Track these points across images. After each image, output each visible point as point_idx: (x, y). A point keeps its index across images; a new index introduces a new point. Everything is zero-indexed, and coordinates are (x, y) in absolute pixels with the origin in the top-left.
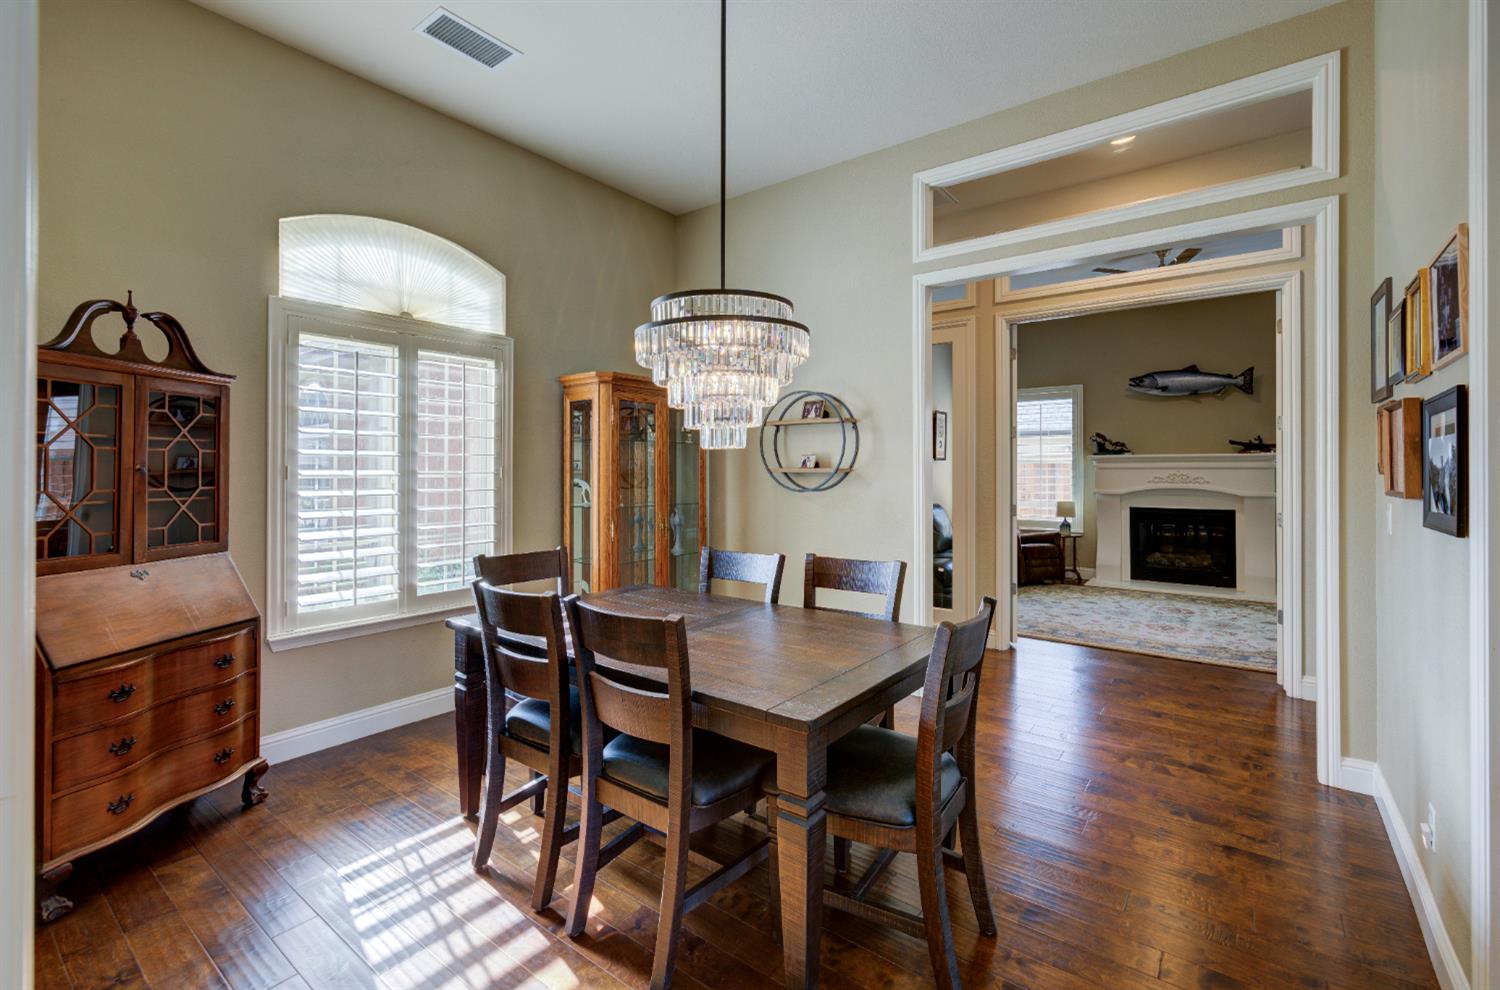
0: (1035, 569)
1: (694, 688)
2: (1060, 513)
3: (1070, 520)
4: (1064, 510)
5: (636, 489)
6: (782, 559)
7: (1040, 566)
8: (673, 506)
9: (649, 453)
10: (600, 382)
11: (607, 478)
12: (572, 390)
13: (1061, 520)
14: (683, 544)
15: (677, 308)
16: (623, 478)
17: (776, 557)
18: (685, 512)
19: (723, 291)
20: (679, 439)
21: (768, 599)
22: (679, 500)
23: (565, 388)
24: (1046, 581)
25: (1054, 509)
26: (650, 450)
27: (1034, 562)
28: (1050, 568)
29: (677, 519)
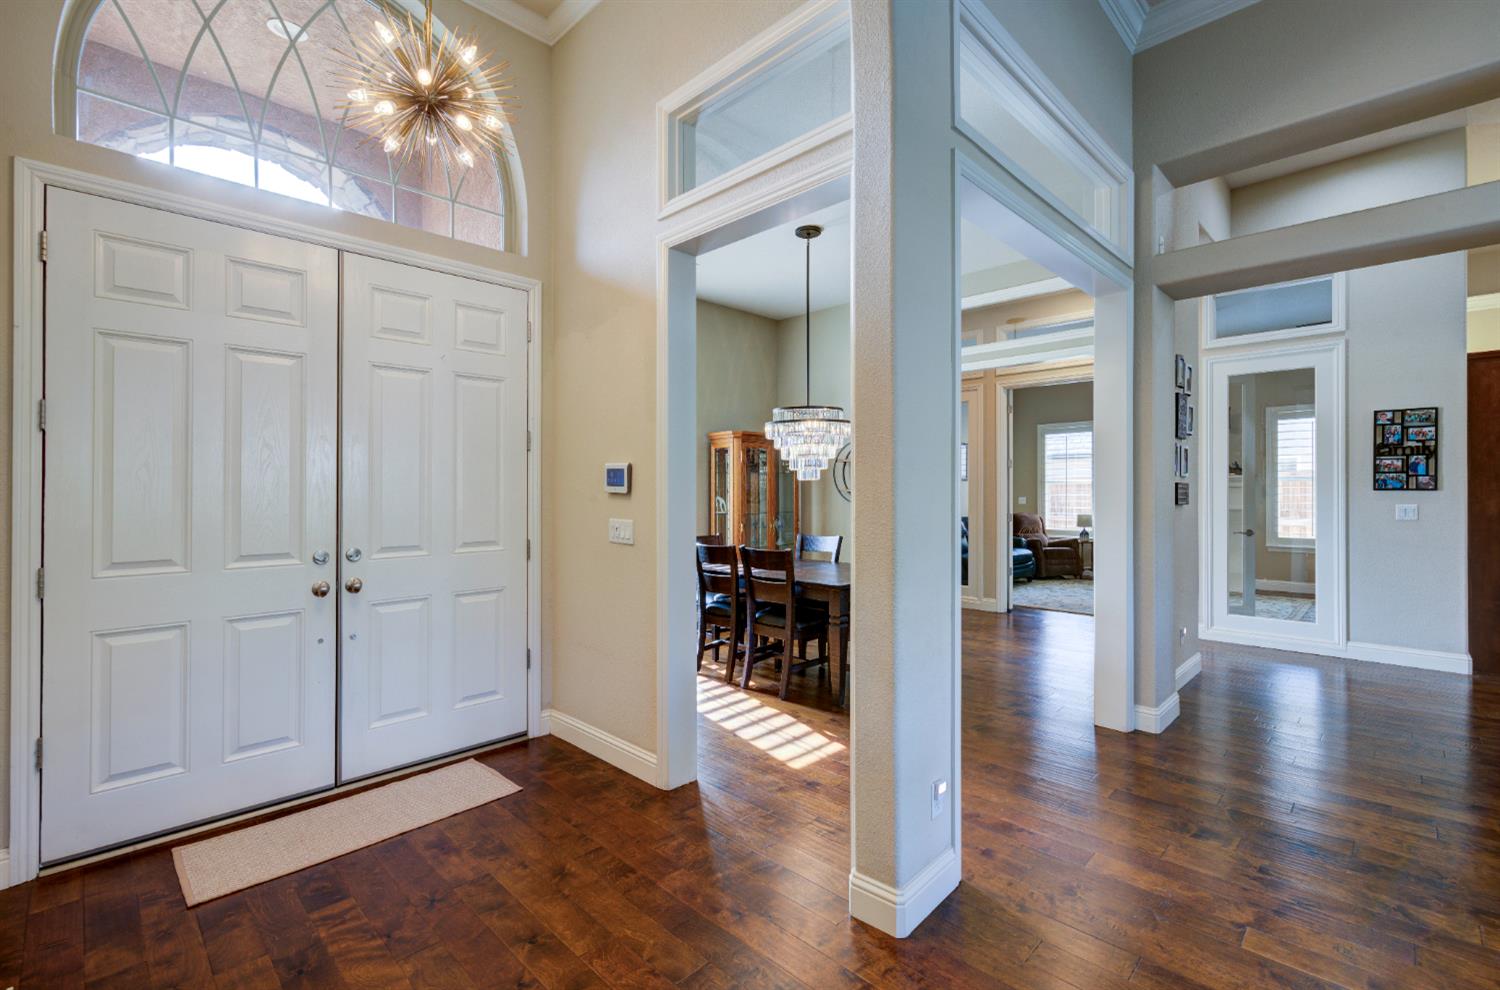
0: (1055, 567)
1: (797, 579)
2: (1079, 524)
3: (1088, 529)
4: (1083, 521)
5: (752, 504)
6: (841, 539)
7: (1059, 564)
8: (777, 513)
9: (763, 479)
10: (735, 437)
11: (738, 497)
12: (716, 441)
13: (1081, 529)
14: (784, 539)
15: (788, 415)
16: (747, 495)
17: (838, 538)
18: (785, 518)
19: (808, 407)
20: (781, 471)
21: (833, 560)
22: (781, 510)
23: (711, 441)
24: (1066, 577)
25: (1075, 520)
26: (761, 477)
27: (1053, 561)
28: (1067, 567)
29: (780, 523)
